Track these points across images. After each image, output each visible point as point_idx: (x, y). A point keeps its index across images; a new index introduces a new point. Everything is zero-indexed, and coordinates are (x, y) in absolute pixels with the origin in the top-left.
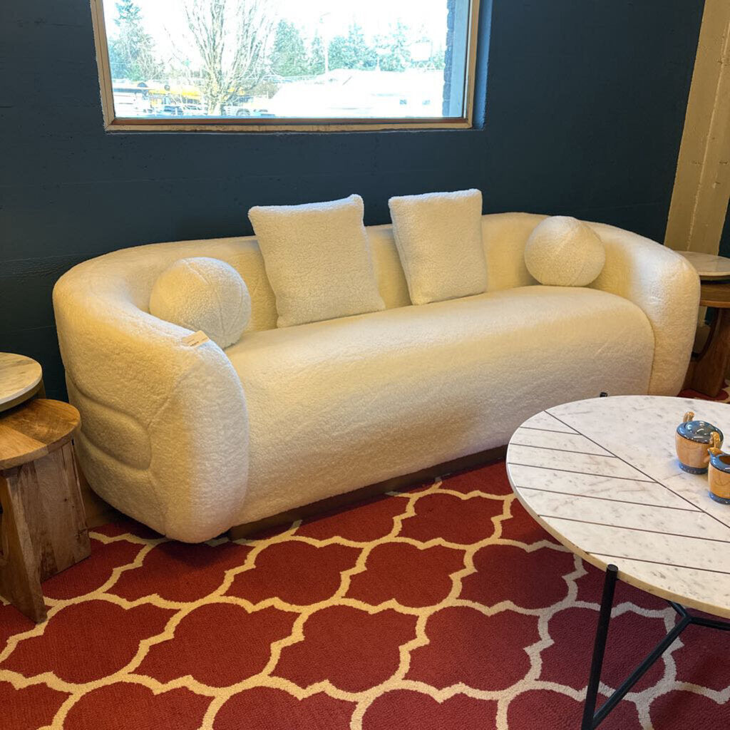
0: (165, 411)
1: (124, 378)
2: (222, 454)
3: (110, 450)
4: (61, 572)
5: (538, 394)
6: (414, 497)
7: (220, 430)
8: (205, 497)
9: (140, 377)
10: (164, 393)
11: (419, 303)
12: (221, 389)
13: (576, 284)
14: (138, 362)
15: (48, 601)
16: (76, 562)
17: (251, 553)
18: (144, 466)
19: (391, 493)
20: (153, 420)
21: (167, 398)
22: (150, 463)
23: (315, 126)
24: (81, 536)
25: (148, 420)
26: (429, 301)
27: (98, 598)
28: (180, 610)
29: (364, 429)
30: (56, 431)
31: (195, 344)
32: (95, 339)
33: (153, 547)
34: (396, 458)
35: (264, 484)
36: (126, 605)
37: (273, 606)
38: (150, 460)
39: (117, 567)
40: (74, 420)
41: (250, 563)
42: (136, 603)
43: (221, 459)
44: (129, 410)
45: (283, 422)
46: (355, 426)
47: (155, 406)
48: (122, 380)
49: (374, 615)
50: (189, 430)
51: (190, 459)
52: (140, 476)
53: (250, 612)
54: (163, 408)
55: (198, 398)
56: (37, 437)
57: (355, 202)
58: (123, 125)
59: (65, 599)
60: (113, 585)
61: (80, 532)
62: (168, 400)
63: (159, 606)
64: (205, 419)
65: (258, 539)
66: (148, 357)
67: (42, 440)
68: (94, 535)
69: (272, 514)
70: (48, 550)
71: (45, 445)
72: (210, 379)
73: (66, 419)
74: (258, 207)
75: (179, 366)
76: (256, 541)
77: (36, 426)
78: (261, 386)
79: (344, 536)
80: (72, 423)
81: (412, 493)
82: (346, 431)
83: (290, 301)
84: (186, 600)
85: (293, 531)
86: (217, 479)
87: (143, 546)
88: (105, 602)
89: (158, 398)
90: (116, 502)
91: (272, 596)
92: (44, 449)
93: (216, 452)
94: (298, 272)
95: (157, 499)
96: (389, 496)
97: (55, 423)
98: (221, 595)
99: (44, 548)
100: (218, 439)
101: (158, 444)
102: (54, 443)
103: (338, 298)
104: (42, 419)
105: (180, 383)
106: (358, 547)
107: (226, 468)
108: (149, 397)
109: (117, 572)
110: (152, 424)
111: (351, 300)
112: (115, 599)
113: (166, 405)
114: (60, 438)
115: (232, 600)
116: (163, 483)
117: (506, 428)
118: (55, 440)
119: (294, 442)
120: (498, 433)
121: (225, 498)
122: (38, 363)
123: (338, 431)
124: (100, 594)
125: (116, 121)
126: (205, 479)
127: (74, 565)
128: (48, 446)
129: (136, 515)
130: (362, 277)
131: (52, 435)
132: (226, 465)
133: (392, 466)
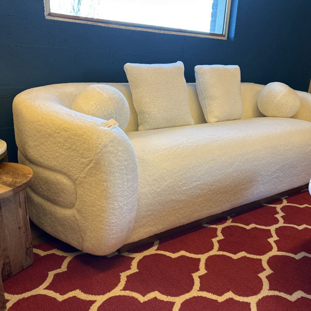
0: (90, 169)
1: (62, 148)
2: (125, 197)
3: (48, 197)
4: (15, 275)
5: (282, 170)
6: (220, 227)
7: (125, 182)
8: (113, 226)
9: (74, 147)
10: (90, 157)
11: (211, 121)
12: (126, 155)
13: (286, 116)
14: (73, 137)
15: (7, 296)
16: (24, 268)
17: (134, 261)
18: (71, 206)
19: (205, 225)
20: (80, 176)
21: (93, 160)
22: (75, 204)
23: (153, 30)
24: (28, 251)
25: (77, 176)
26: (217, 121)
27: (40, 293)
28: (96, 301)
29: (199, 186)
30: (18, 180)
31: (110, 127)
32: (43, 124)
33: (72, 258)
34: (212, 204)
35: (143, 218)
36: (60, 298)
37: (156, 298)
38: (75, 202)
39: (51, 271)
40: (29, 174)
41: (134, 269)
42: (66, 296)
43: (124, 201)
44: (63, 170)
45: (156, 180)
46: (195, 184)
47: (83, 166)
48: (60, 150)
49: (222, 302)
50: (105, 181)
51: (105, 201)
52: (68, 212)
53: (142, 302)
54: (89, 167)
55: (113, 160)
56: (5, 184)
57: (180, 65)
58: (54, 17)
59: (18, 294)
60: (49, 283)
61: (28, 249)
62: (93, 161)
63: (81, 298)
64: (117, 174)
65: (136, 253)
66: (80, 134)
67: (9, 185)
68: (36, 251)
69: (146, 237)
70: (7, 261)
71: (12, 189)
72: (120, 148)
73: (24, 173)
74: (129, 63)
75: (101, 139)
76: (135, 254)
77: (4, 177)
78: (142, 158)
79: (186, 251)
80: (28, 176)
81: (217, 225)
82: (190, 187)
83: (147, 116)
84: (99, 294)
85: (155, 247)
86: (120, 214)
87: (65, 257)
88: (45, 296)
89: (86, 160)
90: (49, 230)
91: (154, 290)
92: (10, 191)
93: (121, 196)
94: (152, 100)
95: (79, 227)
96: (205, 227)
97: (16, 176)
98: (121, 290)
99: (4, 259)
100: (123, 187)
101: (82, 192)
102: (17, 187)
103: (172, 116)
104: (7, 173)
105: (102, 150)
106: (197, 258)
107: (126, 207)
108: (79, 160)
109: (51, 275)
110: (79, 178)
111: (178, 117)
112: (51, 294)
113: (91, 165)
114: (21, 184)
115: (128, 293)
116: (84, 217)
117: (266, 189)
118: (18, 185)
119: (162, 192)
120: (262, 192)
121: (124, 226)
122: (4, 141)
123: (186, 187)
124: (41, 290)
125: (50, 14)
126: (113, 214)
127: (23, 270)
128: (13, 190)
129: (62, 237)
130: (185, 105)
131: (16, 182)
132: (126, 205)
133: (210, 209)
